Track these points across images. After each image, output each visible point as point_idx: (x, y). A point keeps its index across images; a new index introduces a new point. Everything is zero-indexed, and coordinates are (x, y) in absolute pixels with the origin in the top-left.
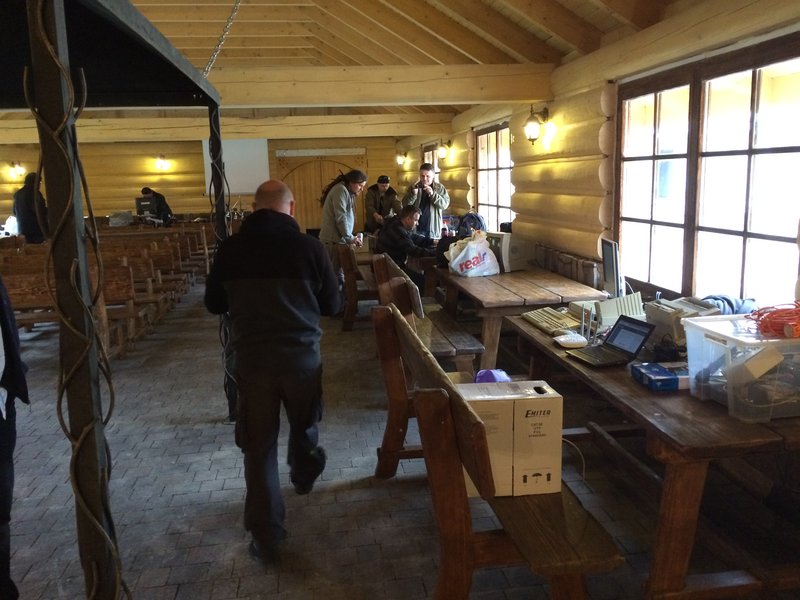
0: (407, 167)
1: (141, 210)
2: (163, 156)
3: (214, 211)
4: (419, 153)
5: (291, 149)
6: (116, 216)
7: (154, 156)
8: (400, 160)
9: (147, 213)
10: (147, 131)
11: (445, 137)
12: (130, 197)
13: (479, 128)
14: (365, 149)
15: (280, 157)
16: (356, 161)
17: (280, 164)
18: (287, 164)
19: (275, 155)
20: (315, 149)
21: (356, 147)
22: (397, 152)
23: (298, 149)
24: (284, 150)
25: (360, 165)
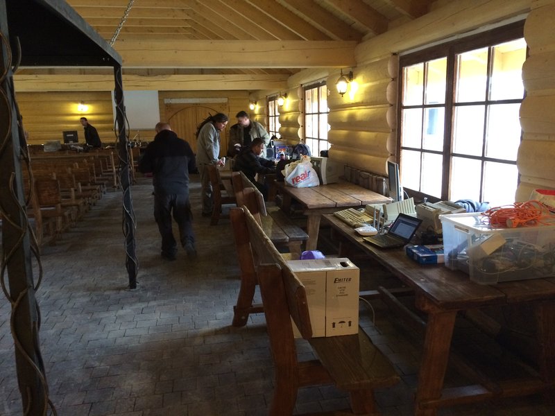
0: (257, 111)
1: (67, 140)
2: (83, 102)
3: (118, 141)
4: (265, 102)
5: (175, 98)
6: (49, 144)
7: (76, 102)
8: (252, 107)
9: (71, 142)
10: (71, 84)
11: (283, 91)
12: (60, 131)
13: (306, 85)
14: (227, 99)
15: (167, 104)
16: (221, 107)
17: (167, 109)
18: (172, 108)
19: (164, 102)
20: (192, 98)
21: (221, 97)
22: (250, 102)
23: (180, 98)
24: (170, 99)
25: (224, 110)
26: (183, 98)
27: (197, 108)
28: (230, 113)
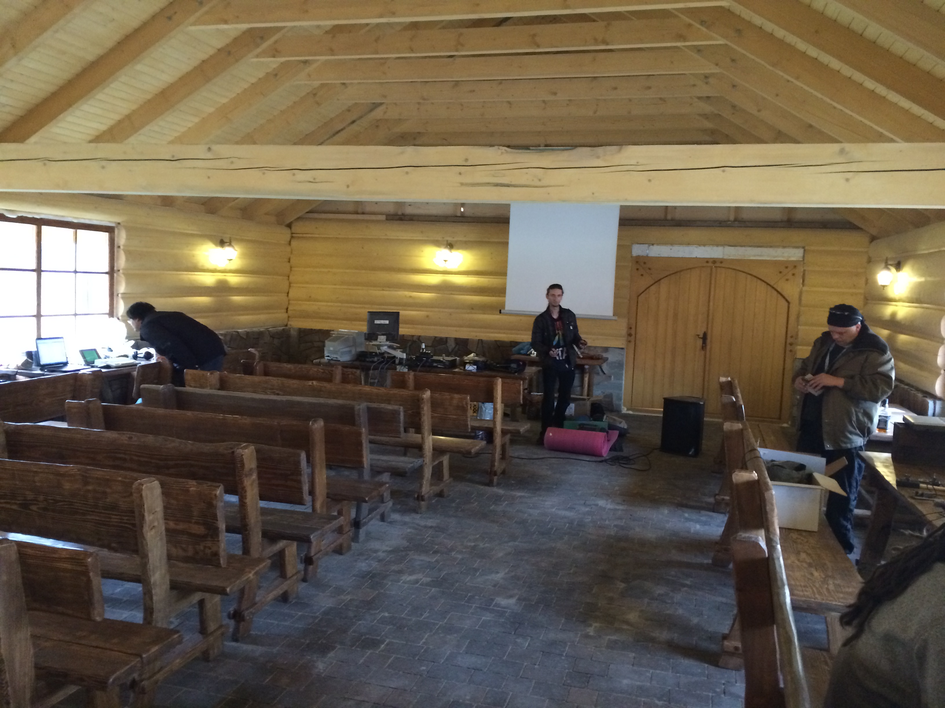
0: (899, 291)
2: (451, 246)
5: (659, 244)
7: (437, 243)
8: (883, 276)
14: (802, 251)
15: (638, 257)
16: (780, 272)
17: (637, 269)
18: (650, 269)
19: (631, 252)
20: (704, 245)
21: (784, 247)
22: (869, 261)
23: (672, 244)
24: (647, 245)
25: (787, 280)
26: (681, 244)
27: (714, 269)
28: (805, 288)
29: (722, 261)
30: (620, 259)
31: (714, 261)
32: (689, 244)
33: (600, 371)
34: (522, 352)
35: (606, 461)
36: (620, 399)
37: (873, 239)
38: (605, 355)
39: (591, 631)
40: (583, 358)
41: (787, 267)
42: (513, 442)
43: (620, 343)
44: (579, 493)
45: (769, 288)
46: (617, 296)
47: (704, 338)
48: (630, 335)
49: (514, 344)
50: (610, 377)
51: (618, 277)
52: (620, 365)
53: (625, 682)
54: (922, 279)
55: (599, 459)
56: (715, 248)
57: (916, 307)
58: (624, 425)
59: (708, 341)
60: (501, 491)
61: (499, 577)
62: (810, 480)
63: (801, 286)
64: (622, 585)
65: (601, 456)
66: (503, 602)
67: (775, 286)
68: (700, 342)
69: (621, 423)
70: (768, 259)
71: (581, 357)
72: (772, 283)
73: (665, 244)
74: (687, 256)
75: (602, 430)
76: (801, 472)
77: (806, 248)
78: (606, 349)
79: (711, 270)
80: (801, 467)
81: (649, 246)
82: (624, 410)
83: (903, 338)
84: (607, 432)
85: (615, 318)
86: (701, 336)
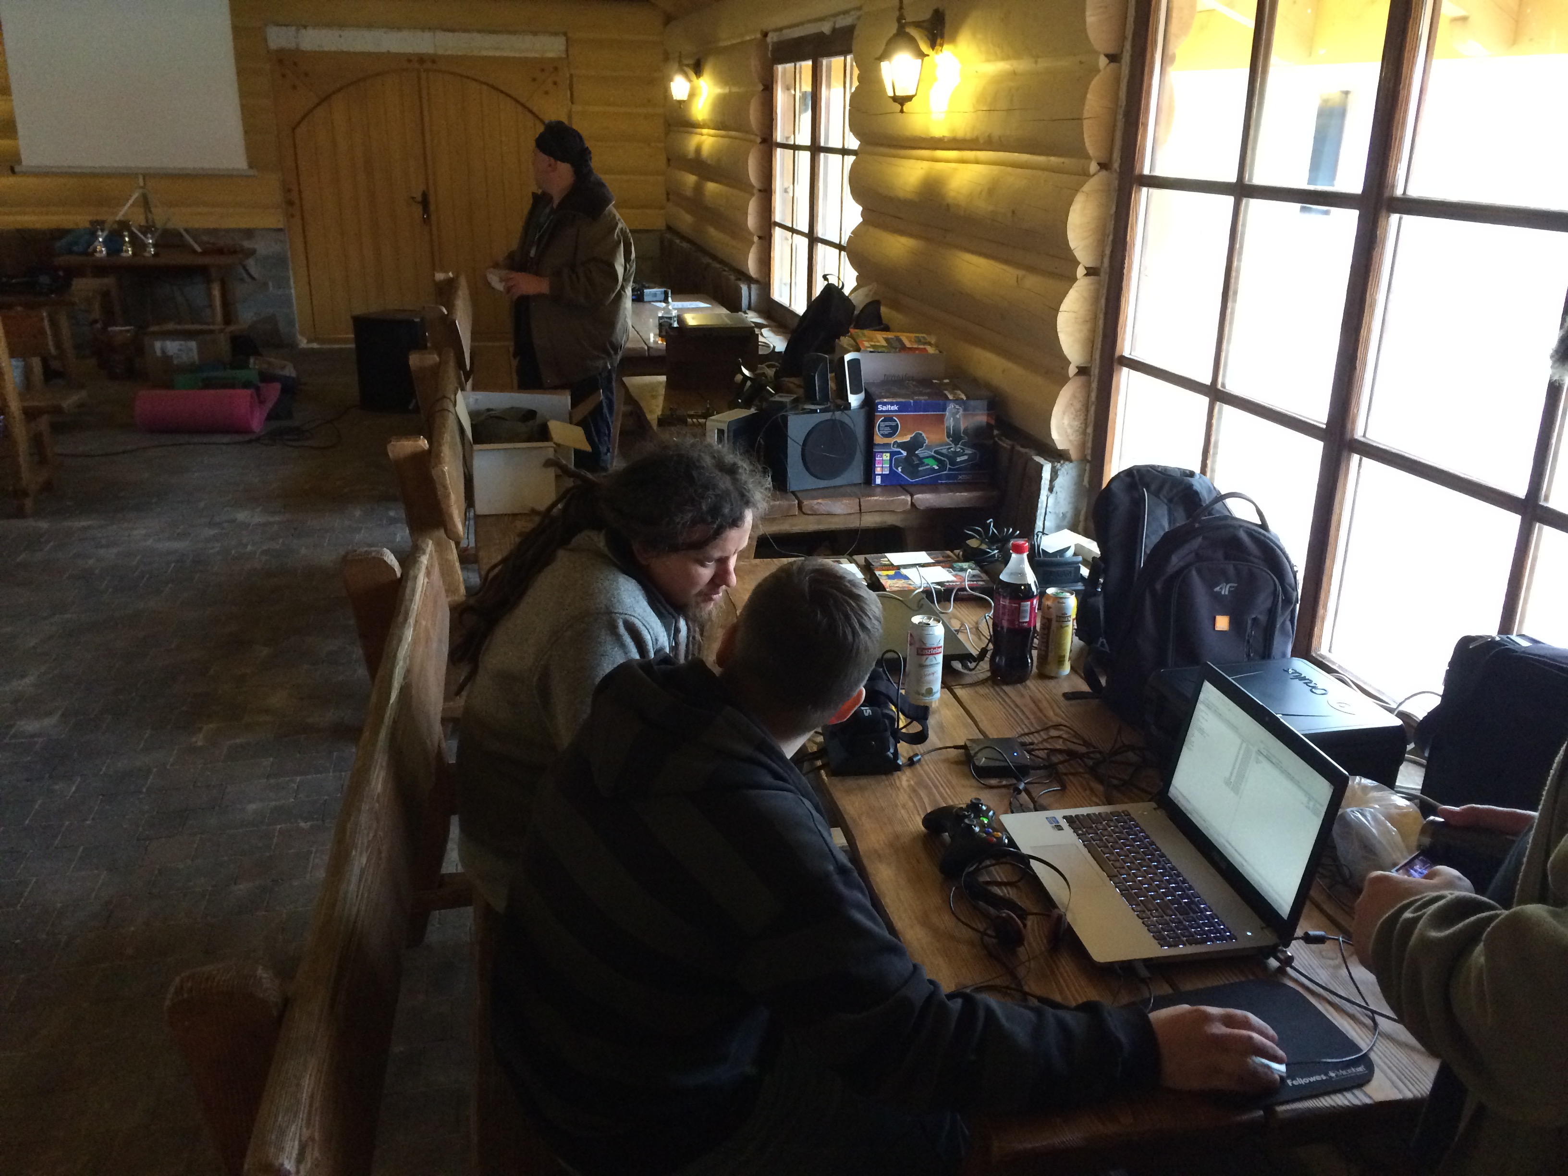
0: (700, 111)
4: (754, 64)
8: (680, 85)
14: (562, 40)
15: (281, 51)
16: (534, 80)
17: (284, 76)
18: (306, 75)
19: (266, 40)
20: (399, 29)
21: (535, 33)
22: (667, 58)
23: (342, 26)
24: (294, 28)
25: (546, 93)
26: (357, 26)
27: (423, 75)
28: (577, 108)
29: (434, 59)
30: (241, 56)
31: (421, 59)
32: (370, 26)
33: (245, 275)
34: (75, 248)
35: (258, 440)
36: (291, 323)
37: (669, 19)
38: (247, 244)
39: (199, 740)
40: (205, 253)
41: (543, 70)
42: (57, 428)
43: (273, 220)
44: (202, 505)
45: (520, 109)
46: (249, 130)
47: (425, 203)
48: (290, 203)
49: (59, 233)
50: (265, 284)
51: (245, 94)
52: (280, 261)
53: (251, 807)
54: (726, 90)
55: (247, 438)
56: (419, 34)
57: (722, 137)
58: (290, 371)
59: (432, 208)
60: (44, 525)
61: (26, 684)
62: (543, 434)
63: (570, 103)
64: (265, 651)
65: (248, 431)
66: (30, 726)
67: (528, 105)
68: (418, 210)
69: (283, 368)
70: (512, 54)
71: (199, 250)
72: (523, 101)
73: (329, 25)
74: (371, 48)
75: (246, 385)
76: (531, 423)
77: (569, 35)
78: (249, 233)
79: (419, 78)
80: (530, 414)
81: (298, 30)
82: (303, 343)
83: (711, 187)
84: (258, 389)
85: (252, 172)
86: (420, 199)
